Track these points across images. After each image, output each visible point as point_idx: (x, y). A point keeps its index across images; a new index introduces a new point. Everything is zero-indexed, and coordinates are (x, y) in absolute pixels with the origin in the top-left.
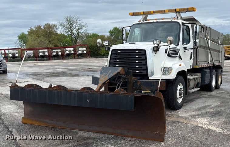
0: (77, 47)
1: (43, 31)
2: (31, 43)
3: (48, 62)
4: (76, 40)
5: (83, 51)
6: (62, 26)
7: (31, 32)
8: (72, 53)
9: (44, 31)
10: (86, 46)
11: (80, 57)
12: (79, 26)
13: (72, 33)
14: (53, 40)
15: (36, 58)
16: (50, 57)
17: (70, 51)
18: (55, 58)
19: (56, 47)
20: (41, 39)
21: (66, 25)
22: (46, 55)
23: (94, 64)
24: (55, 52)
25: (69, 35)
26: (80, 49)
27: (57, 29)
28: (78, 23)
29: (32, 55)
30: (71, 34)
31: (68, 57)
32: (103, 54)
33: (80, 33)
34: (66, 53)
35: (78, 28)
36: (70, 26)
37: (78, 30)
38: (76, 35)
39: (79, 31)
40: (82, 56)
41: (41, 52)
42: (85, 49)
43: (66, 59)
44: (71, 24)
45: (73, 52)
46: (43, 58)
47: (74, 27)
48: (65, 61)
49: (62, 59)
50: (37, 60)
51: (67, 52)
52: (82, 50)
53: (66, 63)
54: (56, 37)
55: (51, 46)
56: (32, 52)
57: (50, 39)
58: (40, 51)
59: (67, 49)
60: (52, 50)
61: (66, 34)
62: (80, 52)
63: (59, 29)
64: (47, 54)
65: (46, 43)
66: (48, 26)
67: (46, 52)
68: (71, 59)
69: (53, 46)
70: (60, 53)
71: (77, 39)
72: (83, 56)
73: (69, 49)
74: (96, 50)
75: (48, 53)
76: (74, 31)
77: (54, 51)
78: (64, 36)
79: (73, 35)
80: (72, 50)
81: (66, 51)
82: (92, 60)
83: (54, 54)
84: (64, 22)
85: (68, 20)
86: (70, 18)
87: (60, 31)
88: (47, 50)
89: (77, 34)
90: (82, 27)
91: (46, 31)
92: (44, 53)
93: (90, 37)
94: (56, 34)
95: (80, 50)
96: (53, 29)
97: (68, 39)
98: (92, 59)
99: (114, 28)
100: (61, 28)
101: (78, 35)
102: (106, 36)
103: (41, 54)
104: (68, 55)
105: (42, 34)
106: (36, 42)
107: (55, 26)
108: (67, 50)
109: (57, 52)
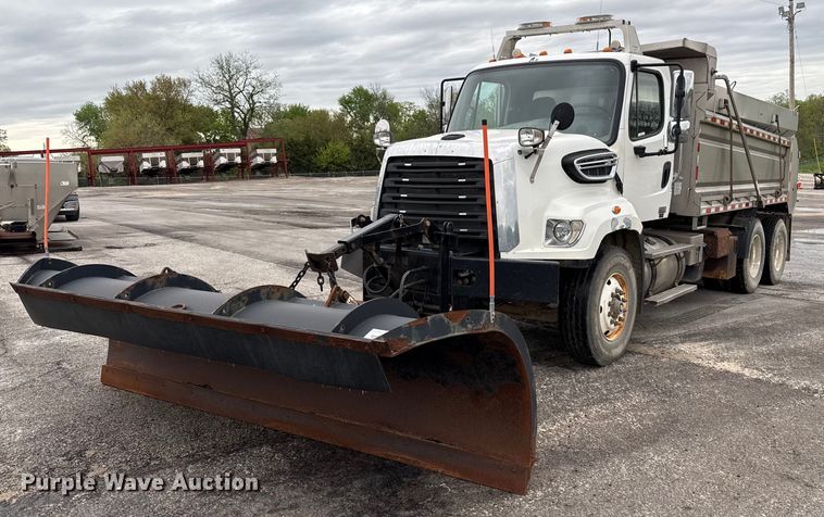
0: (250, 146)
1: (149, 97)
2: (116, 134)
3: (170, 190)
4: (246, 125)
5: (267, 157)
6: (206, 83)
7: (115, 102)
8: (237, 164)
9: (154, 98)
10: (277, 143)
11: (258, 174)
12: (254, 82)
13: (234, 105)
14: (179, 125)
15: (132, 176)
16: (170, 176)
17: (231, 156)
18: (188, 177)
19: (190, 145)
20: (145, 120)
21: (216, 80)
22: (162, 169)
23: (307, 195)
24: (186, 160)
25: (223, 111)
26: (259, 151)
27: (190, 93)
28: (253, 75)
29: (121, 169)
30: (232, 108)
31: (224, 175)
32: (324, 165)
33: (258, 104)
34: (217, 163)
35: (251, 89)
36: (228, 83)
37: (252, 95)
38: (245, 111)
39: (255, 98)
40: (265, 171)
41: (147, 160)
42: (274, 151)
43: (217, 181)
44: (231, 78)
45: (238, 160)
46: (154, 176)
47: (241, 87)
48: (218, 186)
49: (208, 180)
50: (133, 184)
51: (223, 160)
52: (266, 154)
53: (224, 190)
54: (188, 116)
55: (172, 142)
56: (121, 158)
57: (171, 123)
58: (145, 155)
59: (222, 151)
60: (179, 153)
61: (216, 108)
62: (260, 160)
63: (196, 93)
64: (163, 164)
65: (158, 133)
66: (166, 85)
67: (162, 159)
68: (231, 179)
69: (178, 143)
70: (201, 164)
71: (250, 120)
72: (266, 173)
73: (227, 151)
74: (305, 155)
75: (167, 163)
76: (240, 99)
77: (184, 155)
78: (209, 113)
79: (236, 109)
80: (238, 155)
81: (218, 158)
82: (296, 184)
83: (185, 165)
84: (211, 72)
85: (221, 68)
86: (227, 61)
87: (199, 97)
88: (163, 154)
89: (247, 106)
90: (264, 86)
91: (157, 97)
92: (155, 161)
93: (286, 115)
94: (187, 108)
95: (261, 155)
96: (178, 92)
97: (222, 120)
98: (293, 179)
99: (354, 90)
100: (201, 89)
101: (252, 109)
102: (331, 113)
103: (146, 165)
104: (224, 168)
105: (147, 105)
106: (132, 129)
107: (184, 83)
108: (221, 155)
109: (193, 161)
